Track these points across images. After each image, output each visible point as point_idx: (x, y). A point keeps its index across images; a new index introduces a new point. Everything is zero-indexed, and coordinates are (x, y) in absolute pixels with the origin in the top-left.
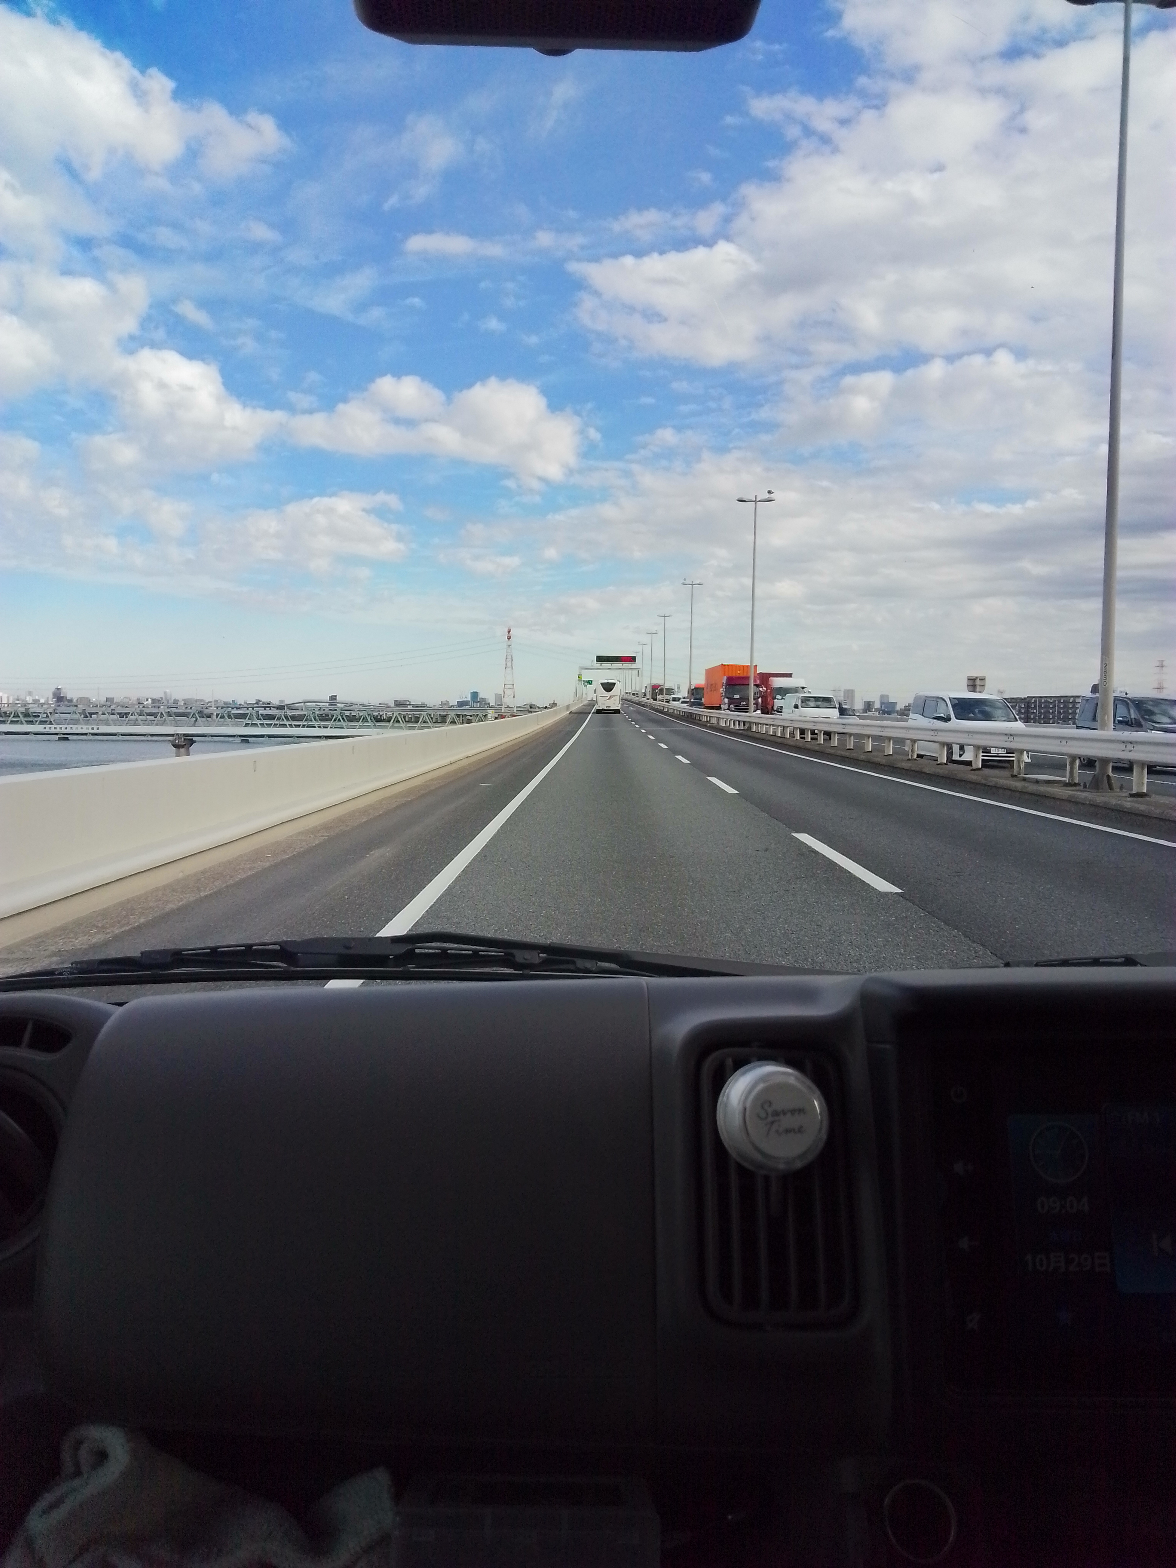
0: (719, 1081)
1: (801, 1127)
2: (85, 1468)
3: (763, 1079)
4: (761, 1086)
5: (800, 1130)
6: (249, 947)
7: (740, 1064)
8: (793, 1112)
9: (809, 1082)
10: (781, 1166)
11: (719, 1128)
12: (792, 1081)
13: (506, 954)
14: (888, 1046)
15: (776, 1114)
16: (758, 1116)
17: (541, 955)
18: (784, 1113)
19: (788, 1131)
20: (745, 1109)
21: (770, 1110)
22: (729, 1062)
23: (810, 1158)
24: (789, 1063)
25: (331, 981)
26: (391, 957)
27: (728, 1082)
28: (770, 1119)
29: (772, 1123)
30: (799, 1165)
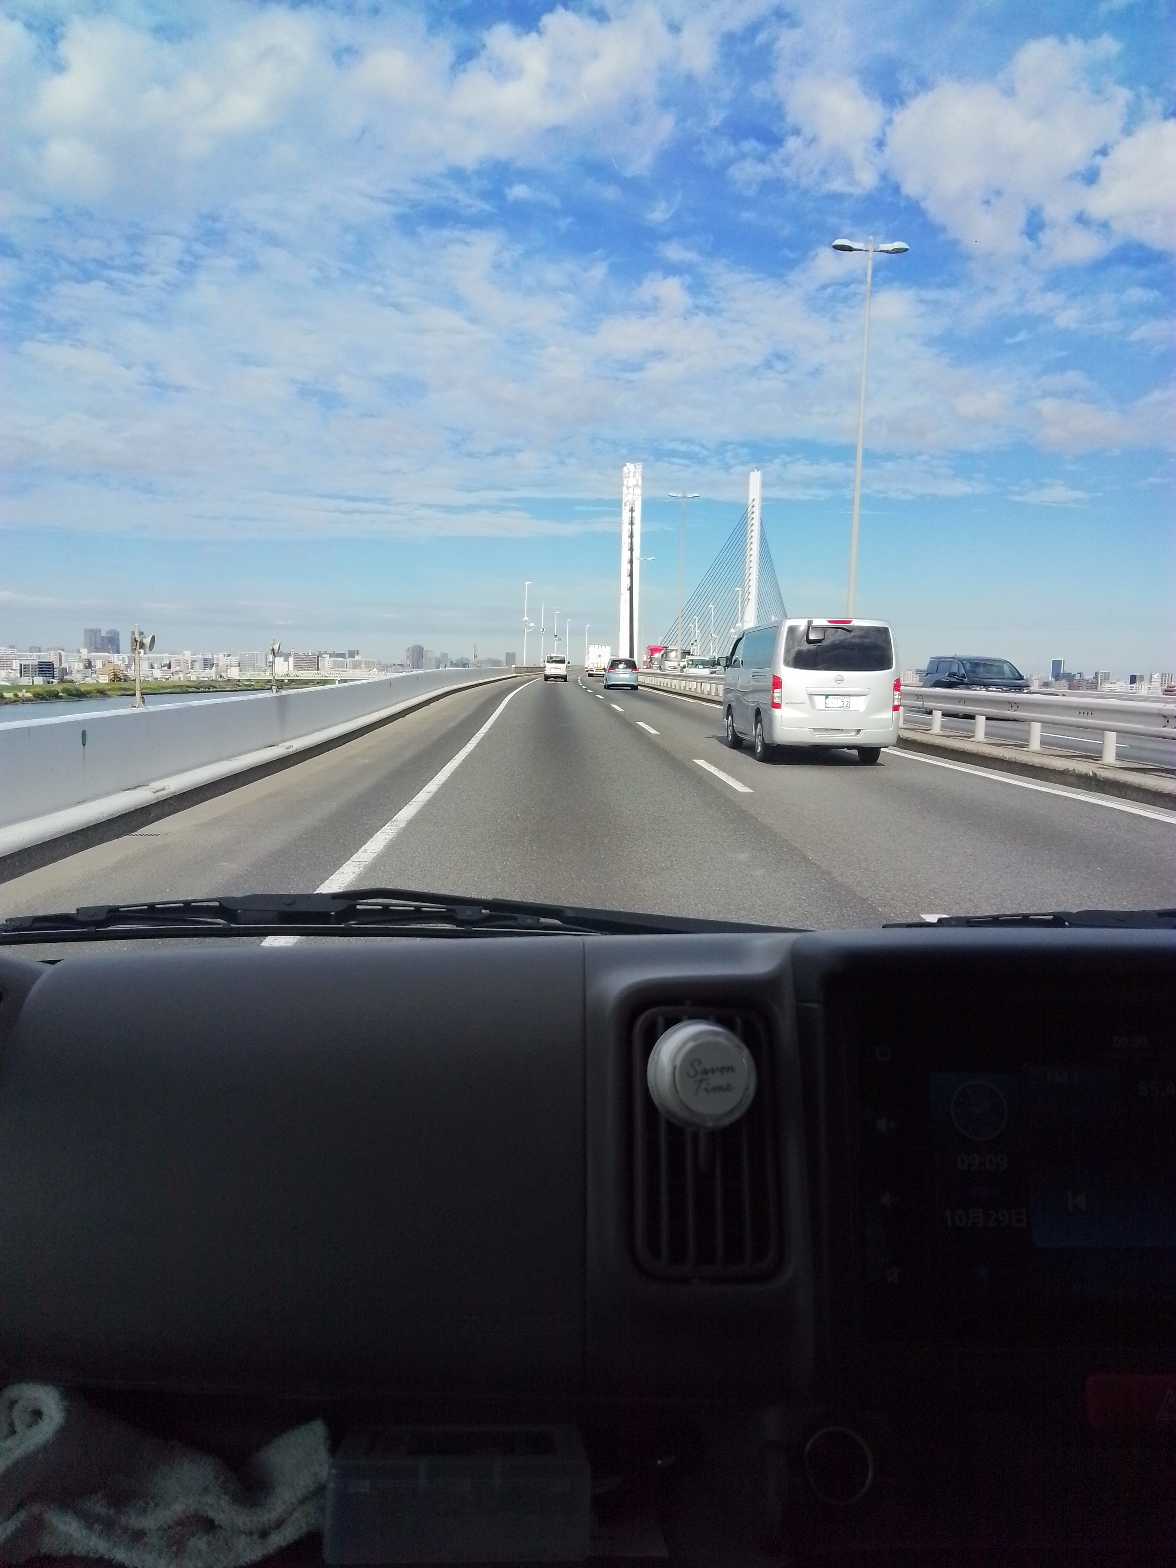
0: (651, 1039)
1: (730, 1085)
2: (19, 1427)
3: (695, 1037)
4: (691, 1044)
5: (728, 1088)
6: (187, 904)
7: (672, 1022)
8: (722, 1070)
9: (737, 1041)
10: (710, 1124)
11: (649, 1086)
12: (721, 1040)
13: (448, 910)
14: (816, 1006)
15: (705, 1072)
16: (688, 1074)
17: (483, 911)
18: (713, 1071)
19: (716, 1089)
20: (675, 1068)
21: (699, 1069)
22: (660, 1020)
23: (738, 1115)
24: (720, 1021)
25: (269, 937)
26: (332, 913)
27: (658, 1041)
28: (699, 1077)
29: (701, 1081)
30: (727, 1121)
